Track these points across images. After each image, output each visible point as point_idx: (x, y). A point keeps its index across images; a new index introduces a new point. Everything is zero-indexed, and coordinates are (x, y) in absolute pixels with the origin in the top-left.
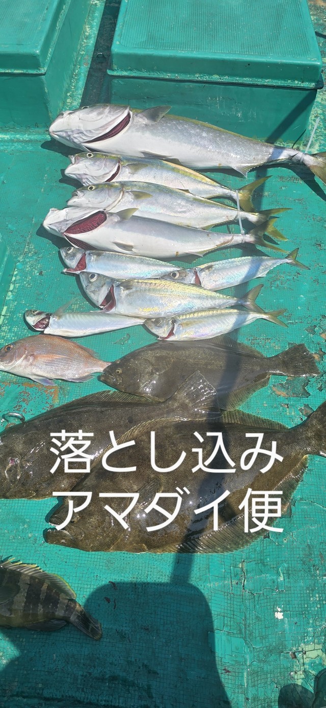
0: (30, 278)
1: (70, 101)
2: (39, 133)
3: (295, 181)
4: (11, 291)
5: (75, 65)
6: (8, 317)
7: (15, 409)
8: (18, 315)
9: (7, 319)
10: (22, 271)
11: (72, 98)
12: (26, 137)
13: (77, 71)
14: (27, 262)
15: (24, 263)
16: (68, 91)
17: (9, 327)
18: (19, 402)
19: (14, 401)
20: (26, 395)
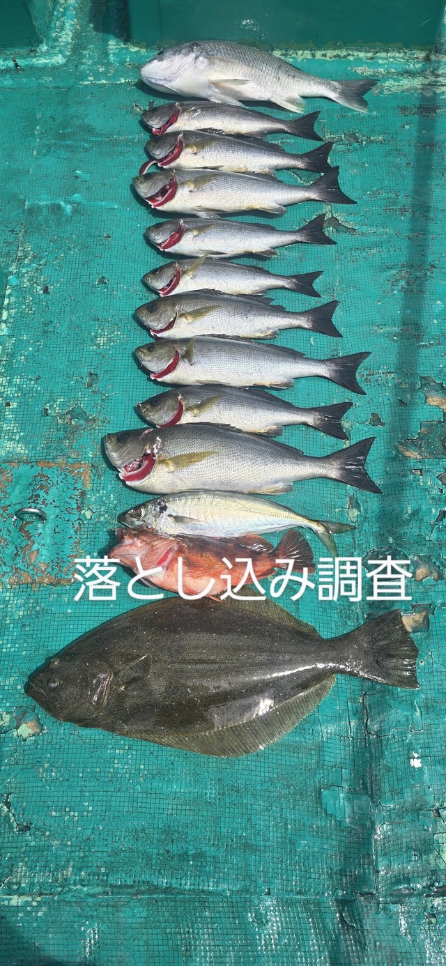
0: (31, 299)
2: (21, 56)
4: (5, 322)
7: (31, 501)
8: (19, 358)
10: (19, 290)
14: (24, 274)
15: (19, 275)
18: (34, 490)
19: (27, 488)
20: (43, 479)
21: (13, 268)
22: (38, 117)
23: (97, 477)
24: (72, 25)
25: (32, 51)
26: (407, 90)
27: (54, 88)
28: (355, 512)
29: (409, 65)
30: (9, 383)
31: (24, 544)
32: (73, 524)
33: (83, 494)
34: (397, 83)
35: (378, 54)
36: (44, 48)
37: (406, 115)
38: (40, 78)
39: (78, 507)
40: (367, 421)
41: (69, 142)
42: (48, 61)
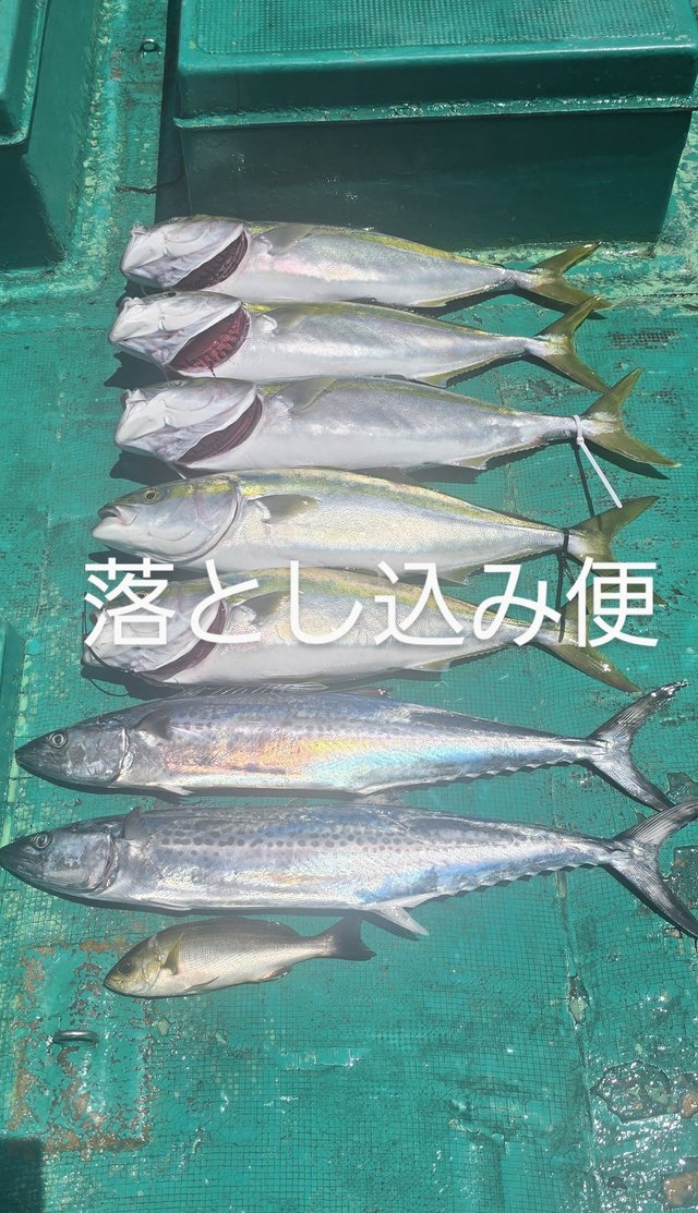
0: (63, 674)
1: (93, 183)
2: (31, 282)
3: (650, 344)
4: (25, 714)
5: (91, 80)
6: (25, 781)
7: (74, 1011)
9: (25, 788)
10: (40, 658)
11: (97, 173)
13: (98, 95)
14: (49, 634)
15: (44, 638)
16: (82, 156)
17: (32, 807)
18: (80, 992)
19: (68, 990)
20: (92, 973)
21: (33, 626)
22: (61, 377)
24: (105, 228)
25: (47, 273)
26: (622, 306)
27: (84, 329)
28: (581, 1004)
29: (623, 266)
30: (33, 814)
31: (65, 1085)
32: (140, 1047)
36: (66, 267)
37: (622, 348)
38: (62, 314)
39: (147, 1017)
42: (72, 287)
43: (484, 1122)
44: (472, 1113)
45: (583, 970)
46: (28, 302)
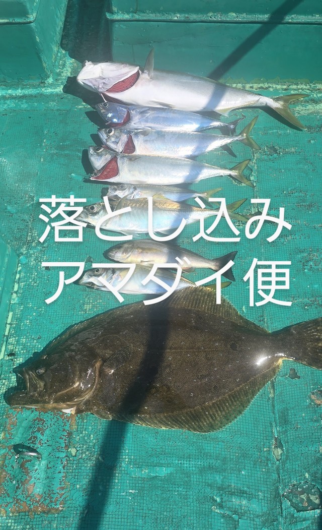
1: (66, 42)
2: (34, 87)
8: (25, 321)
9: (14, 328)
12: (19, 92)
19: (28, 430)
20: (41, 423)
21: (24, 250)
22: (45, 132)
23: (81, 420)
25: (42, 83)
26: (312, 113)
27: (58, 110)
28: (280, 451)
29: (313, 95)
30: (17, 342)
31: (24, 478)
32: (62, 460)
33: (70, 434)
34: (304, 108)
35: (291, 87)
36: (50, 80)
37: (312, 133)
38: (47, 102)
39: (66, 446)
40: (286, 375)
41: (68, 152)
42: (53, 90)
43: (229, 508)
44: (224, 504)
45: (281, 434)
46: (32, 96)
